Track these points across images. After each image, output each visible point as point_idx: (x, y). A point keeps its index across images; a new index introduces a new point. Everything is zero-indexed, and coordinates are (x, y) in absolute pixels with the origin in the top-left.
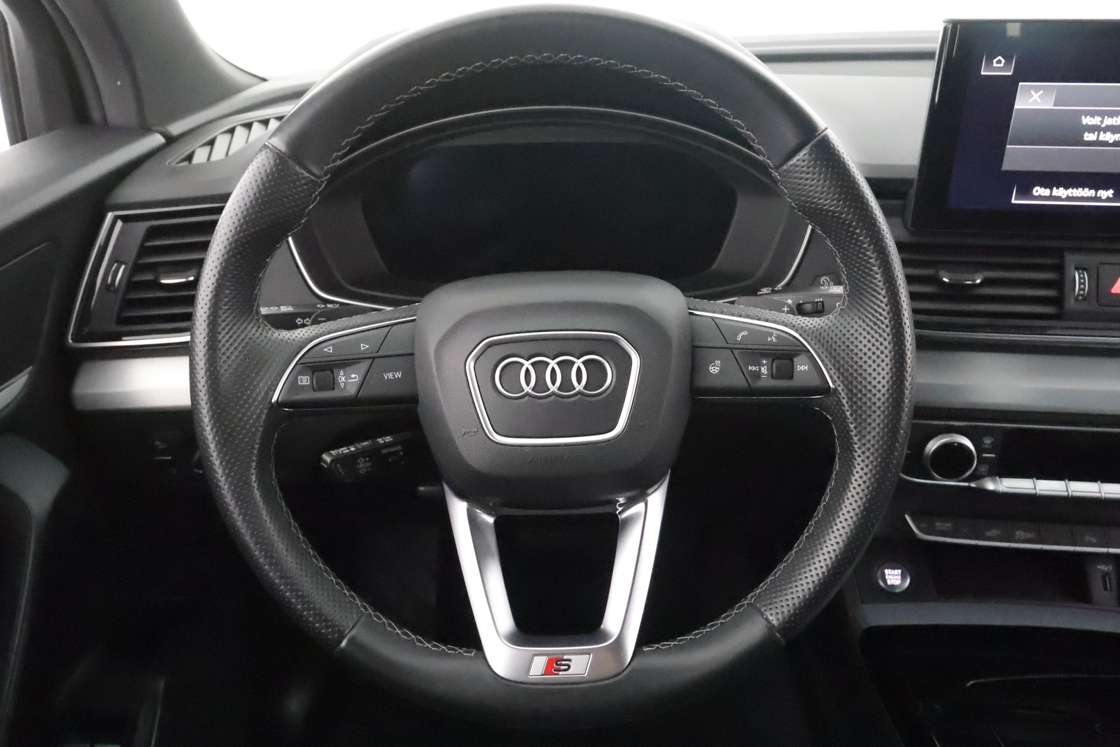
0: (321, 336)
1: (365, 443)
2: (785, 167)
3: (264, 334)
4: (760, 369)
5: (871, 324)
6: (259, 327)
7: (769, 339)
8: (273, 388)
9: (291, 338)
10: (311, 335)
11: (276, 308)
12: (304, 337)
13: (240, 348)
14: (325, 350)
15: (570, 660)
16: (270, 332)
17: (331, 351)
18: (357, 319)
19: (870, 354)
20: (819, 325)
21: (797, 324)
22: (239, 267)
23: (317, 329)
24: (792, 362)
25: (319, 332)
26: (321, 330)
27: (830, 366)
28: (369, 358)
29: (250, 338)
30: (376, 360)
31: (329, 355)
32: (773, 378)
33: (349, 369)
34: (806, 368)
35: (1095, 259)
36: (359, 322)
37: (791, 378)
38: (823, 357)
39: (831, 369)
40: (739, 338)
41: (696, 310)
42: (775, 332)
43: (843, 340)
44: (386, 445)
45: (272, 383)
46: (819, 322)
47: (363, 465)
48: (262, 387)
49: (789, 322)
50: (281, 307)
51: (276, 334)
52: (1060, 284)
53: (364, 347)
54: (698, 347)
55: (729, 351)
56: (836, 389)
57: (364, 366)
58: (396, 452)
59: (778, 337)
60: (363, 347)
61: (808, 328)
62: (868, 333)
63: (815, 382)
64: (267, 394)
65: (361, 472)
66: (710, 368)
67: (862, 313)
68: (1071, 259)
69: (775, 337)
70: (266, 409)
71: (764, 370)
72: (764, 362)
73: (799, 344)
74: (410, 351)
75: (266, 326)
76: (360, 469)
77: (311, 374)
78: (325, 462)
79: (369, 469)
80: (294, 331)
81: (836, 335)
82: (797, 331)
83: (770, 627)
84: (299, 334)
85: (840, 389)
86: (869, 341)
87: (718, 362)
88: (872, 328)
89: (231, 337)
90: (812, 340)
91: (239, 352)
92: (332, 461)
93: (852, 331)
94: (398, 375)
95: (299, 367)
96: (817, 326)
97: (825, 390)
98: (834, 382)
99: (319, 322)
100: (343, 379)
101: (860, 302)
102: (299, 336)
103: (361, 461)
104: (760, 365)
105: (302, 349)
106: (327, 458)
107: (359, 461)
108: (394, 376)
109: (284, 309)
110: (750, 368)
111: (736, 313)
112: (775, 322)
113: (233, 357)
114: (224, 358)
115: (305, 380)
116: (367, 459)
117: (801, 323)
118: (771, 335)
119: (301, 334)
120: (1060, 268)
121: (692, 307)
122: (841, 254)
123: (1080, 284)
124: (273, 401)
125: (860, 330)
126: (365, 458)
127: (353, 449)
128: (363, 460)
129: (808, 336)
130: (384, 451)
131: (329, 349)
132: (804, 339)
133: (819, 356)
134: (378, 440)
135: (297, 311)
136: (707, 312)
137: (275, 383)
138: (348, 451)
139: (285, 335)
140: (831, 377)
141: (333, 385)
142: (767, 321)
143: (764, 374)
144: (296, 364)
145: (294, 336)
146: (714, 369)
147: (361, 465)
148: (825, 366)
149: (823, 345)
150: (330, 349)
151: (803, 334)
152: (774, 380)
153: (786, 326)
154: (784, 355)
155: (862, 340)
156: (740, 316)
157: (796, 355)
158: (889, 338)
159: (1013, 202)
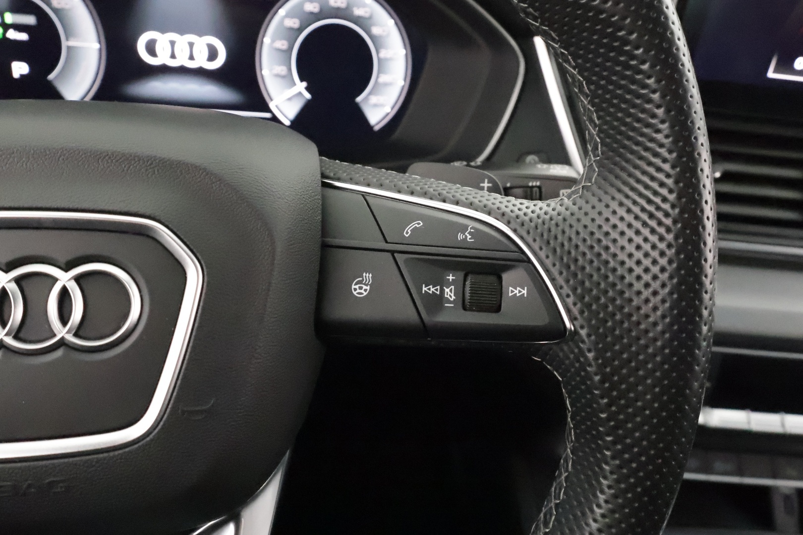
4: (442, 291)
5: (644, 217)
19: (639, 255)
20: (546, 213)
21: (508, 210)
24: (500, 279)
27: (566, 290)
32: (465, 308)
34: (525, 292)
37: (498, 309)
39: (568, 296)
40: (407, 232)
41: (339, 180)
42: (471, 224)
43: (589, 242)
46: (545, 208)
49: (495, 207)
54: (332, 246)
55: (389, 255)
56: (576, 332)
59: (476, 233)
61: (527, 218)
62: (638, 232)
63: (539, 319)
66: (353, 287)
67: (627, 197)
69: (470, 233)
71: (450, 293)
72: (451, 278)
73: (514, 248)
81: (578, 233)
82: (508, 223)
85: (583, 332)
86: (638, 247)
87: (368, 276)
88: (645, 224)
90: (535, 240)
93: (606, 228)
96: (543, 216)
97: (557, 332)
98: (572, 319)
101: (624, 175)
104: (441, 282)
110: (424, 289)
111: (405, 186)
112: (470, 205)
117: (516, 209)
118: (464, 229)
121: (332, 175)
122: (592, 87)
125: (622, 226)
129: (528, 232)
132: (522, 238)
133: (547, 271)
136: (357, 184)
140: (568, 311)
142: (457, 203)
143: (449, 302)
146: (360, 289)
148: (558, 289)
149: (555, 251)
151: (519, 229)
152: (468, 313)
153: (489, 214)
154: (486, 267)
155: (626, 244)
156: (412, 193)
157: (507, 268)
158: (670, 253)
159: (771, 74)
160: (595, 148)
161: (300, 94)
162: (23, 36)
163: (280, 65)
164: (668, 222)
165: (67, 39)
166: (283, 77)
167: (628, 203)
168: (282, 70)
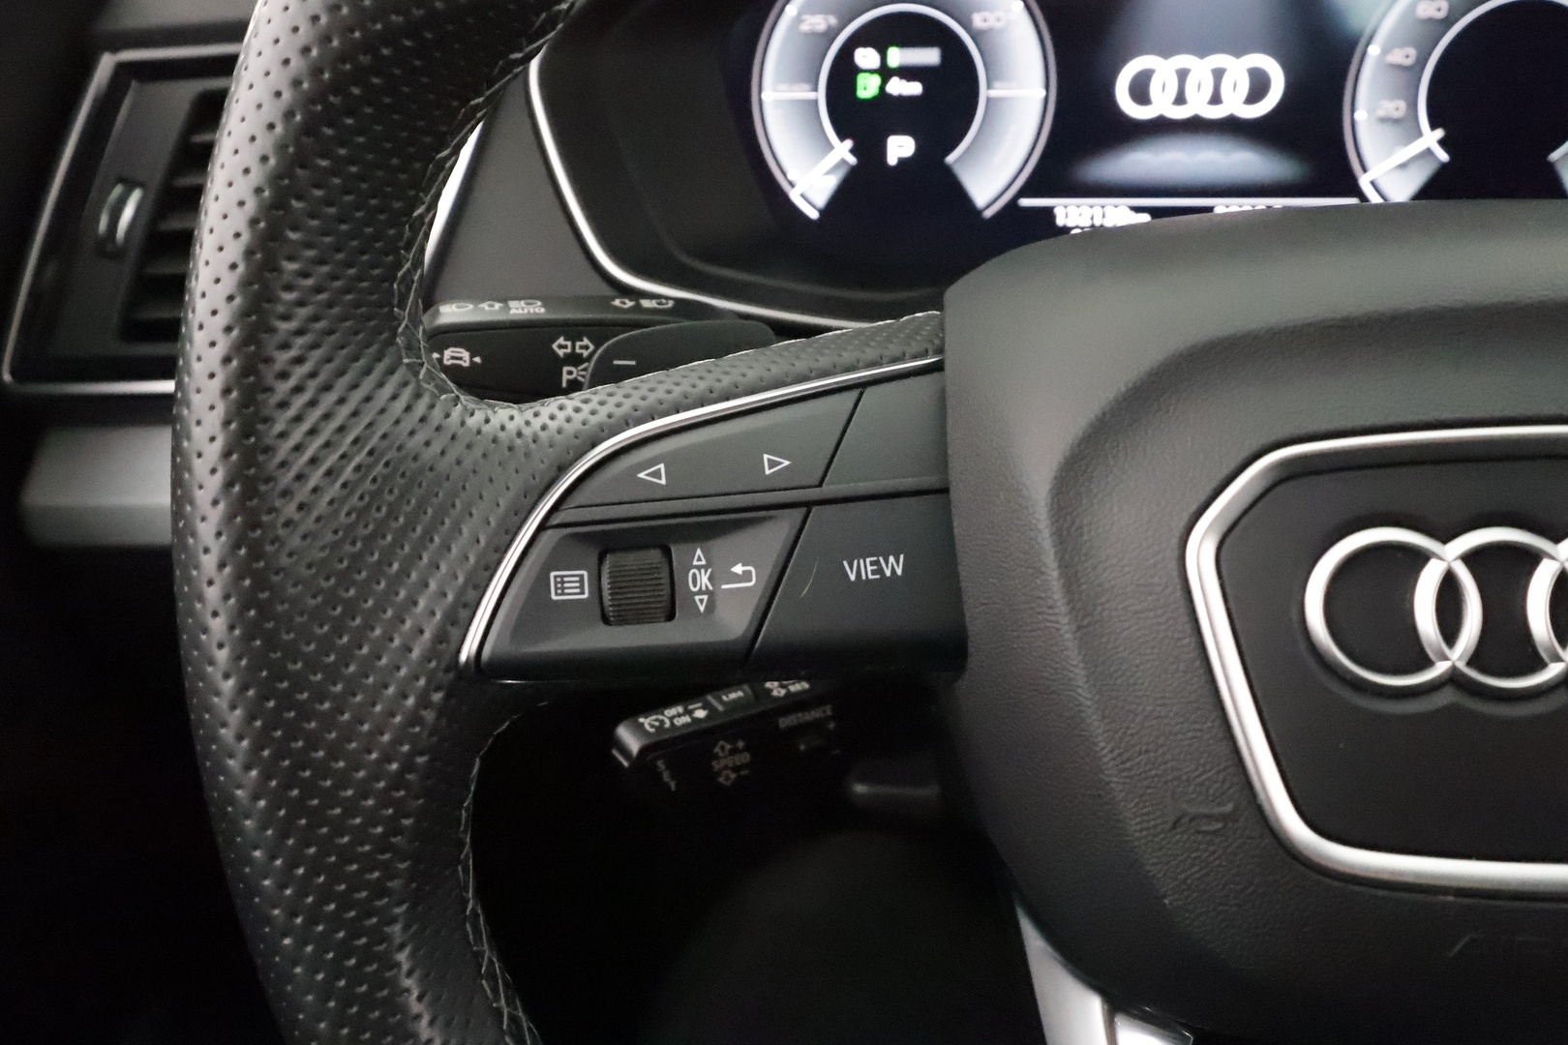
0: (626, 424)
1: (733, 696)
3: (437, 414)
6: (418, 395)
8: (463, 614)
9: (527, 431)
10: (594, 420)
11: (497, 306)
12: (569, 428)
13: (348, 473)
14: (642, 475)
16: (458, 410)
17: (663, 481)
18: (742, 364)
22: (362, 178)
23: (612, 401)
25: (618, 412)
26: (628, 404)
29: (384, 436)
30: (815, 509)
31: (656, 494)
33: (721, 545)
36: (752, 375)
44: (794, 704)
45: (461, 592)
47: (728, 762)
48: (427, 612)
50: (513, 304)
51: (479, 416)
57: (774, 535)
58: (817, 725)
60: (772, 464)
64: (441, 637)
65: (721, 780)
70: (438, 689)
74: (929, 481)
75: (443, 390)
76: (719, 773)
77: (594, 560)
78: (625, 751)
79: (744, 773)
80: (537, 406)
84: (552, 416)
89: (313, 432)
91: (344, 485)
92: (643, 751)
94: (894, 566)
95: (550, 537)
99: (617, 376)
100: (704, 580)
102: (553, 425)
103: (723, 748)
105: (562, 469)
106: (629, 738)
107: (717, 750)
108: (880, 571)
109: (520, 310)
113: (322, 505)
114: (290, 510)
115: (572, 585)
116: (741, 744)
119: (561, 416)
124: (463, 657)
126: (732, 740)
127: (701, 714)
128: (728, 747)
130: (785, 722)
131: (655, 474)
134: (768, 685)
135: (552, 316)
137: (471, 594)
138: (686, 719)
139: (506, 417)
141: (669, 601)
144: (542, 527)
145: (537, 423)
147: (723, 762)
150: (657, 474)
161: (1429, 152)
162: (914, 88)
163: (1393, 97)
165: (989, 87)
166: (1396, 121)
168: (1396, 107)
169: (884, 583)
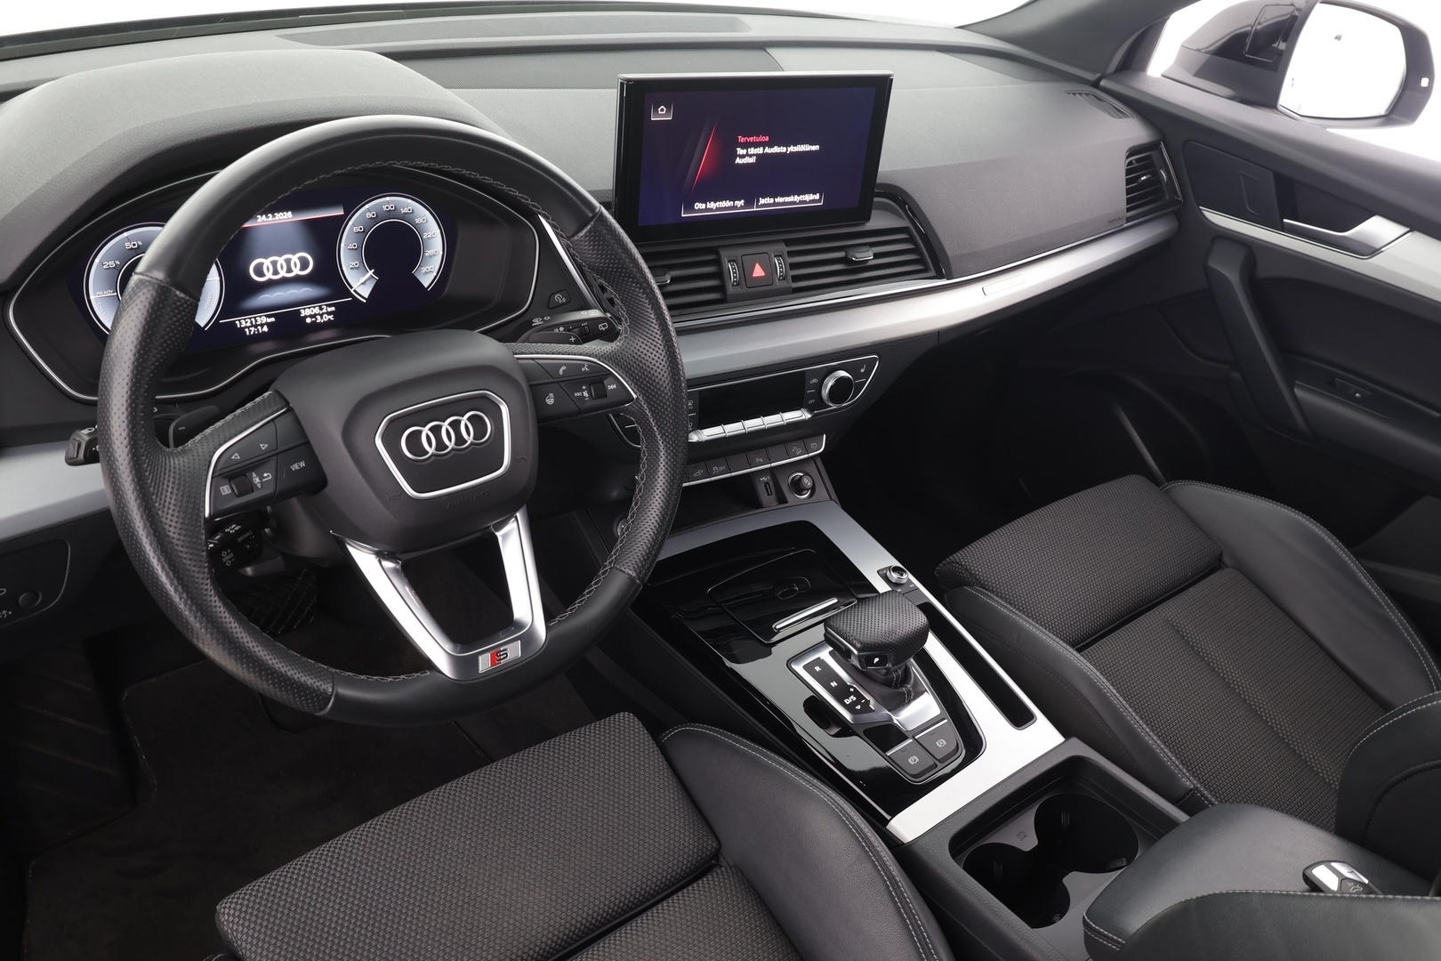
2: (576, 238)
4: (582, 394)
7: (583, 369)
8: (202, 505)
12: (205, 450)
14: (230, 458)
15: (506, 650)
17: (239, 458)
20: (612, 351)
21: (596, 353)
23: (209, 440)
24: (603, 384)
25: (215, 443)
27: (630, 382)
28: (273, 455)
30: (278, 456)
31: (237, 462)
32: (593, 399)
33: (260, 470)
34: (614, 386)
35: (738, 252)
37: (606, 396)
38: (624, 377)
39: (631, 384)
40: (561, 372)
42: (586, 363)
43: (633, 360)
44: (238, 533)
45: (200, 501)
46: (611, 349)
49: (591, 353)
52: (720, 275)
53: (264, 447)
54: (535, 385)
55: (557, 384)
56: (637, 398)
57: (272, 464)
58: (249, 538)
59: (589, 366)
61: (604, 352)
62: (651, 353)
63: (622, 395)
64: (199, 511)
66: (547, 401)
67: (643, 339)
68: (725, 255)
69: (586, 367)
70: (203, 525)
71: (586, 394)
72: (584, 387)
73: (603, 368)
74: (304, 441)
77: (228, 482)
79: (233, 560)
81: (628, 357)
82: (599, 359)
83: (631, 579)
85: (640, 397)
87: (551, 395)
88: (653, 349)
90: (611, 364)
94: (302, 464)
95: (216, 479)
97: (631, 400)
98: (635, 393)
100: (258, 480)
101: (641, 331)
104: (582, 390)
105: (210, 460)
108: (299, 466)
110: (575, 395)
111: (548, 351)
115: (225, 490)
116: (229, 551)
118: (583, 366)
120: (718, 262)
123: (734, 273)
124: (207, 516)
129: (608, 360)
130: (240, 540)
131: (236, 457)
132: (606, 364)
133: (619, 375)
136: (525, 354)
140: (633, 390)
141: (251, 488)
143: (587, 398)
144: (212, 478)
146: (550, 401)
148: (627, 382)
149: (619, 366)
151: (603, 360)
152: (595, 401)
154: (597, 378)
155: (648, 358)
157: (605, 379)
158: (663, 353)
159: (683, 216)
160: (626, 319)
161: (371, 277)
163: (354, 260)
164: (660, 342)
166: (357, 268)
167: (645, 342)
168: (356, 263)
169: (302, 469)
